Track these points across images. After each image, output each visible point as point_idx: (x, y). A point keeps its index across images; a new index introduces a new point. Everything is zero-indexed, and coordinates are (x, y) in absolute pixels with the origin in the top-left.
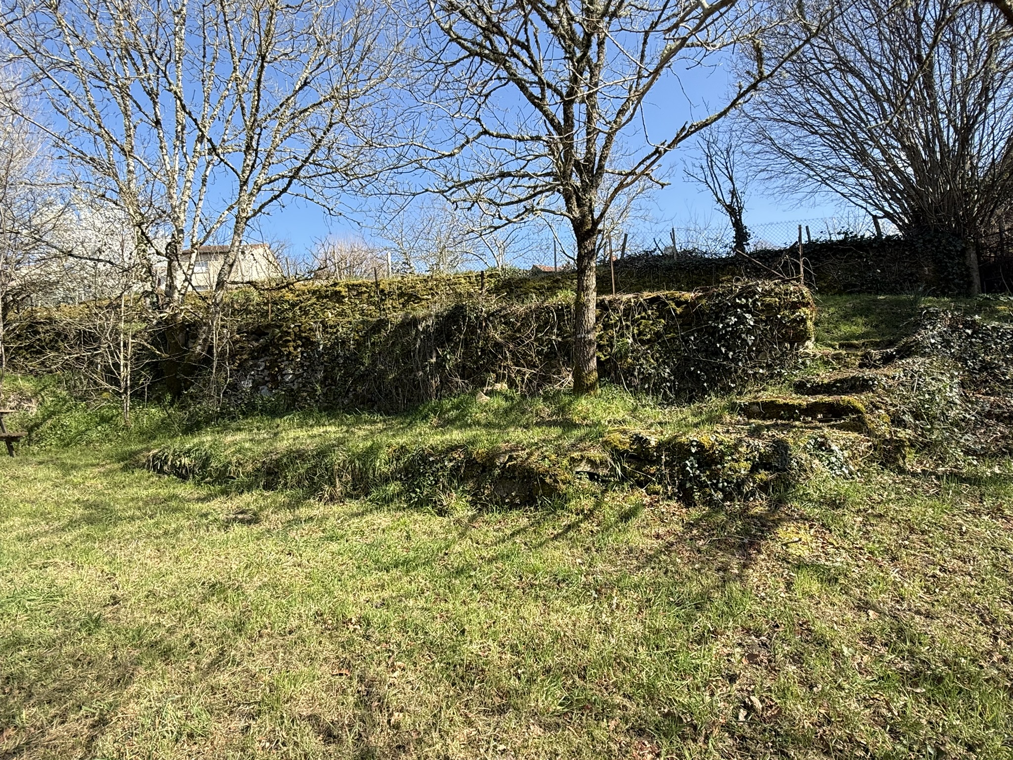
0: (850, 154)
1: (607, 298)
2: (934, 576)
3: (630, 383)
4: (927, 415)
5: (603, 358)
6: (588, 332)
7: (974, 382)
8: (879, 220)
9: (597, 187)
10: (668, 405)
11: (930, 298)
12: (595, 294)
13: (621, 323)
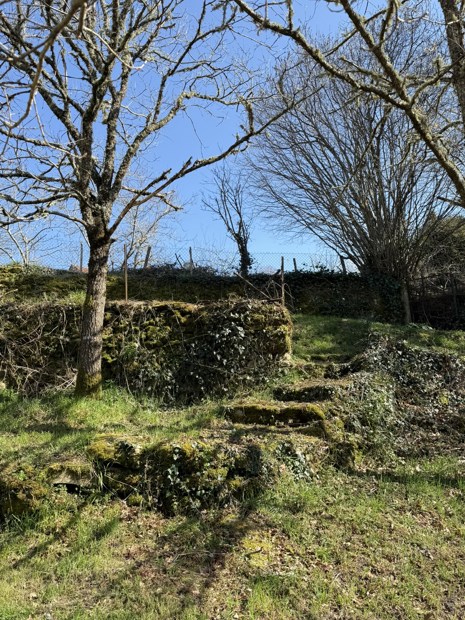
0: (326, 207)
1: (120, 303)
2: (366, 579)
3: (135, 385)
4: (371, 421)
5: (110, 360)
6: (95, 335)
7: (404, 394)
8: (344, 260)
9: (113, 201)
10: (168, 407)
11: (378, 323)
12: (104, 298)
13: (131, 327)
